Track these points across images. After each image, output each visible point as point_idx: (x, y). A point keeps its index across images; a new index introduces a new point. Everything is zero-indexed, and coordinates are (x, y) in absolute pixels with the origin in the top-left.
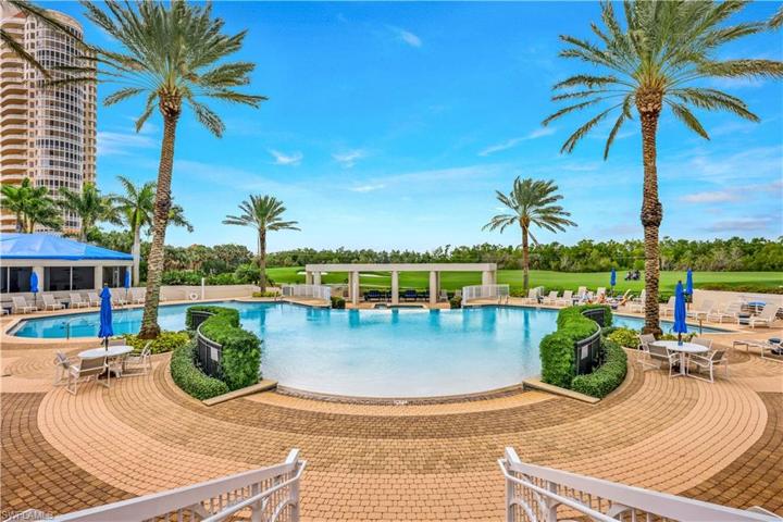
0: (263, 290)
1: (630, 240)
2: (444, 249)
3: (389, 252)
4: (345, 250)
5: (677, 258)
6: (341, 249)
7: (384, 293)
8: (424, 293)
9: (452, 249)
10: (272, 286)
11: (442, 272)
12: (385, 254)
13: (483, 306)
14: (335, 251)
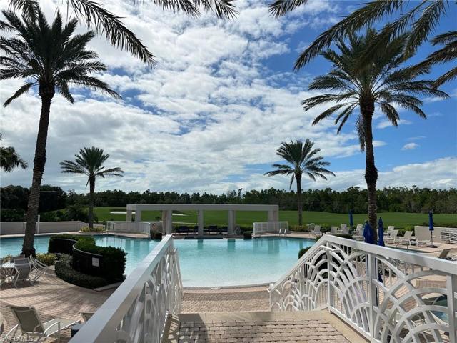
0: (91, 226)
1: (388, 187)
2: (237, 191)
3: (191, 194)
4: (151, 192)
5: (422, 203)
6: (148, 191)
7: (192, 228)
8: (224, 228)
9: (244, 192)
10: (97, 223)
11: (237, 211)
12: (187, 195)
13: (268, 237)
14: (142, 193)
